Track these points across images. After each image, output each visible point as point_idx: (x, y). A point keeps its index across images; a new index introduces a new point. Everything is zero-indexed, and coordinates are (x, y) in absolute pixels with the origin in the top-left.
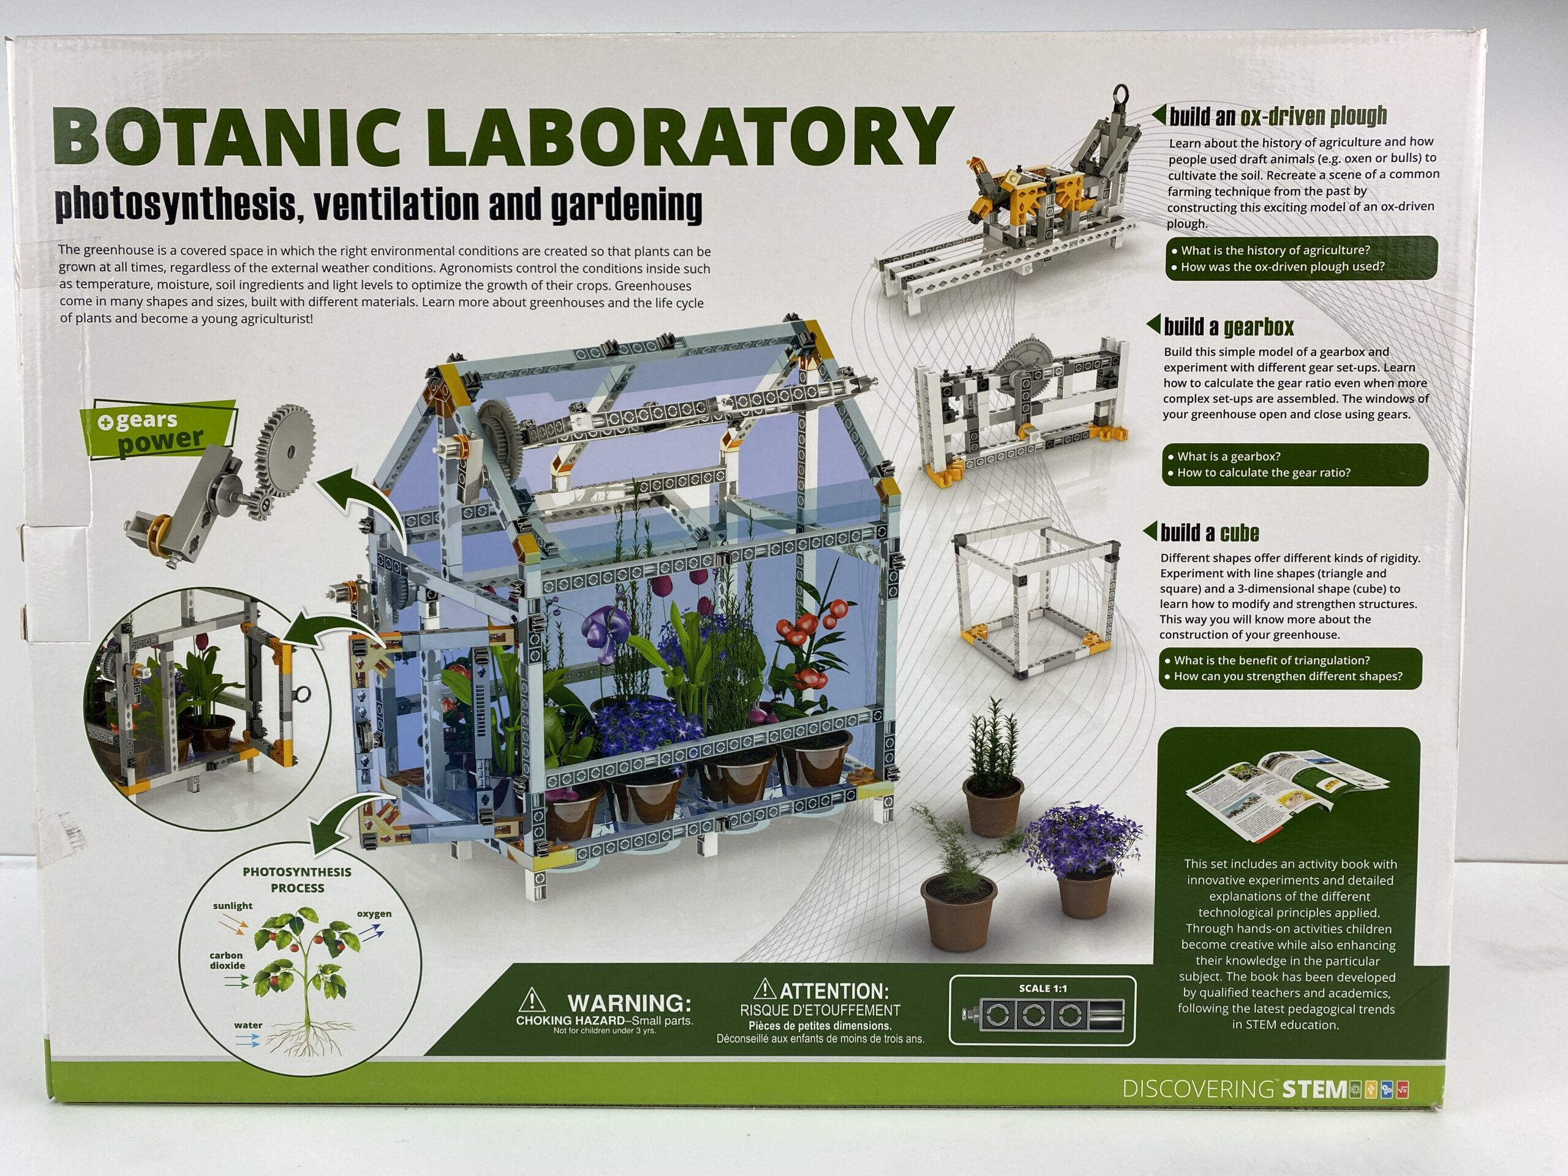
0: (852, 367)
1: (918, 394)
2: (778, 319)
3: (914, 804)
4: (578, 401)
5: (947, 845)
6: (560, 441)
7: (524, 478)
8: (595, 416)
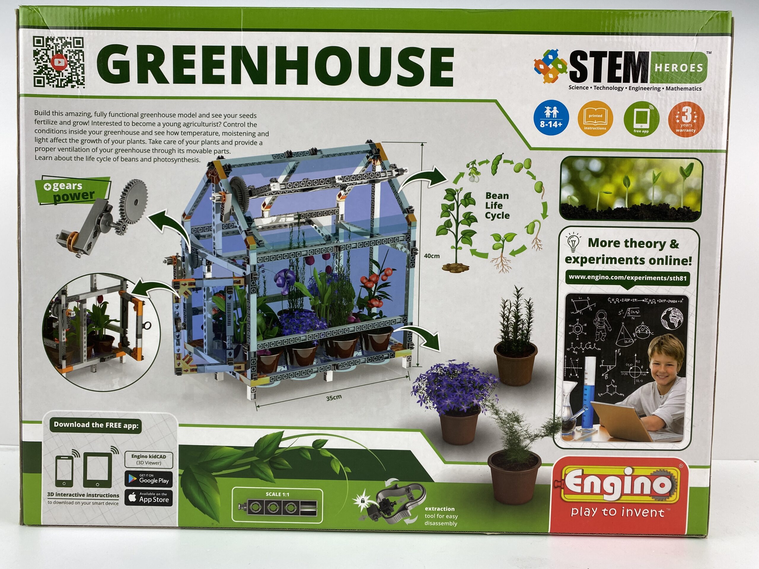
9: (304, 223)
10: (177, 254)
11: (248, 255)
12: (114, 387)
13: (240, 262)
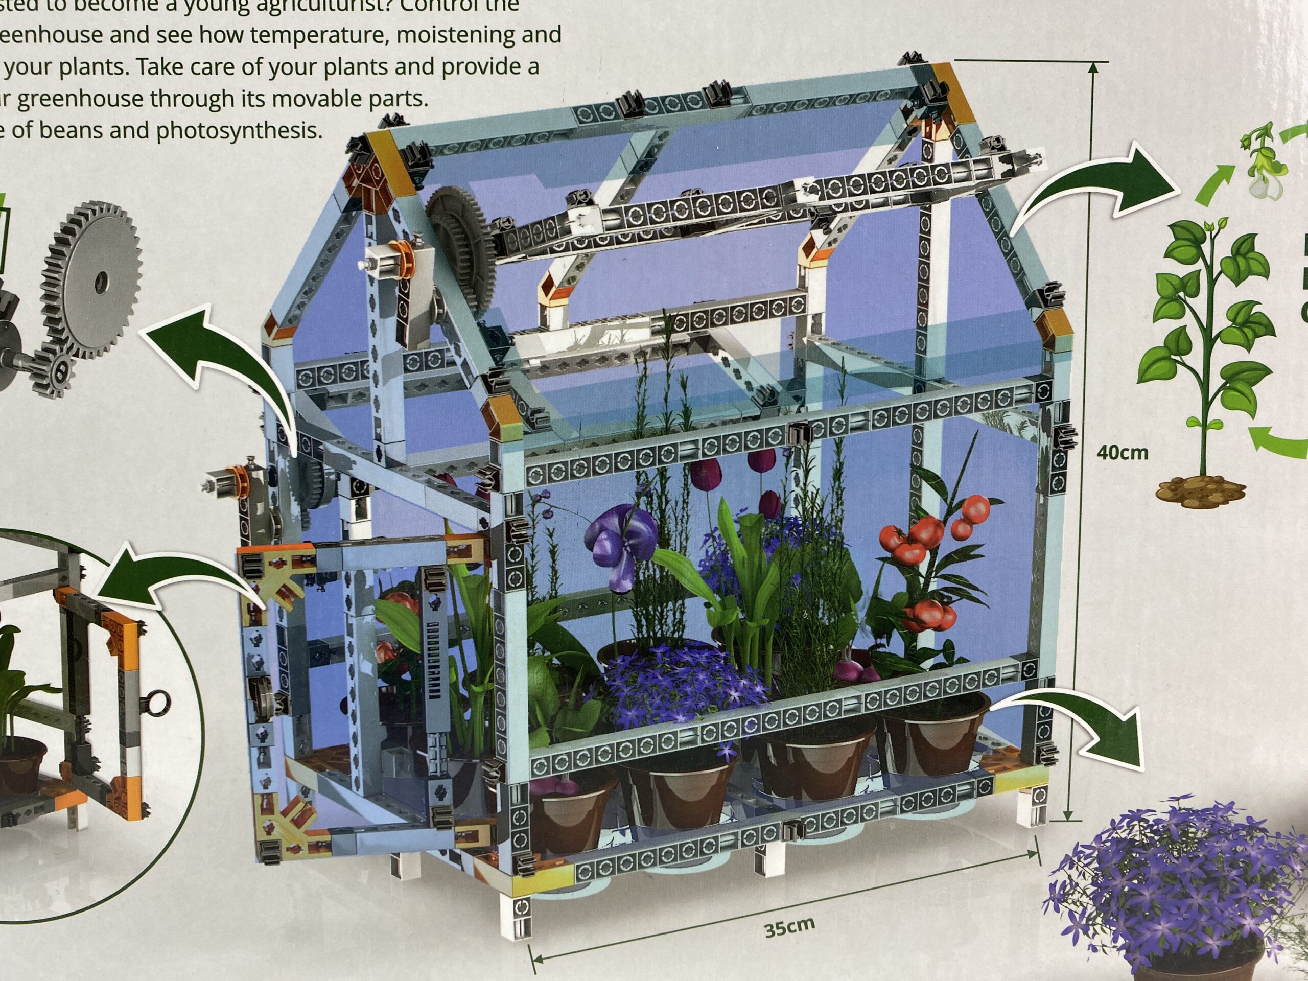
9: (685, 346)
10: (250, 459)
11: (495, 457)
12: (51, 908)
13: (468, 483)
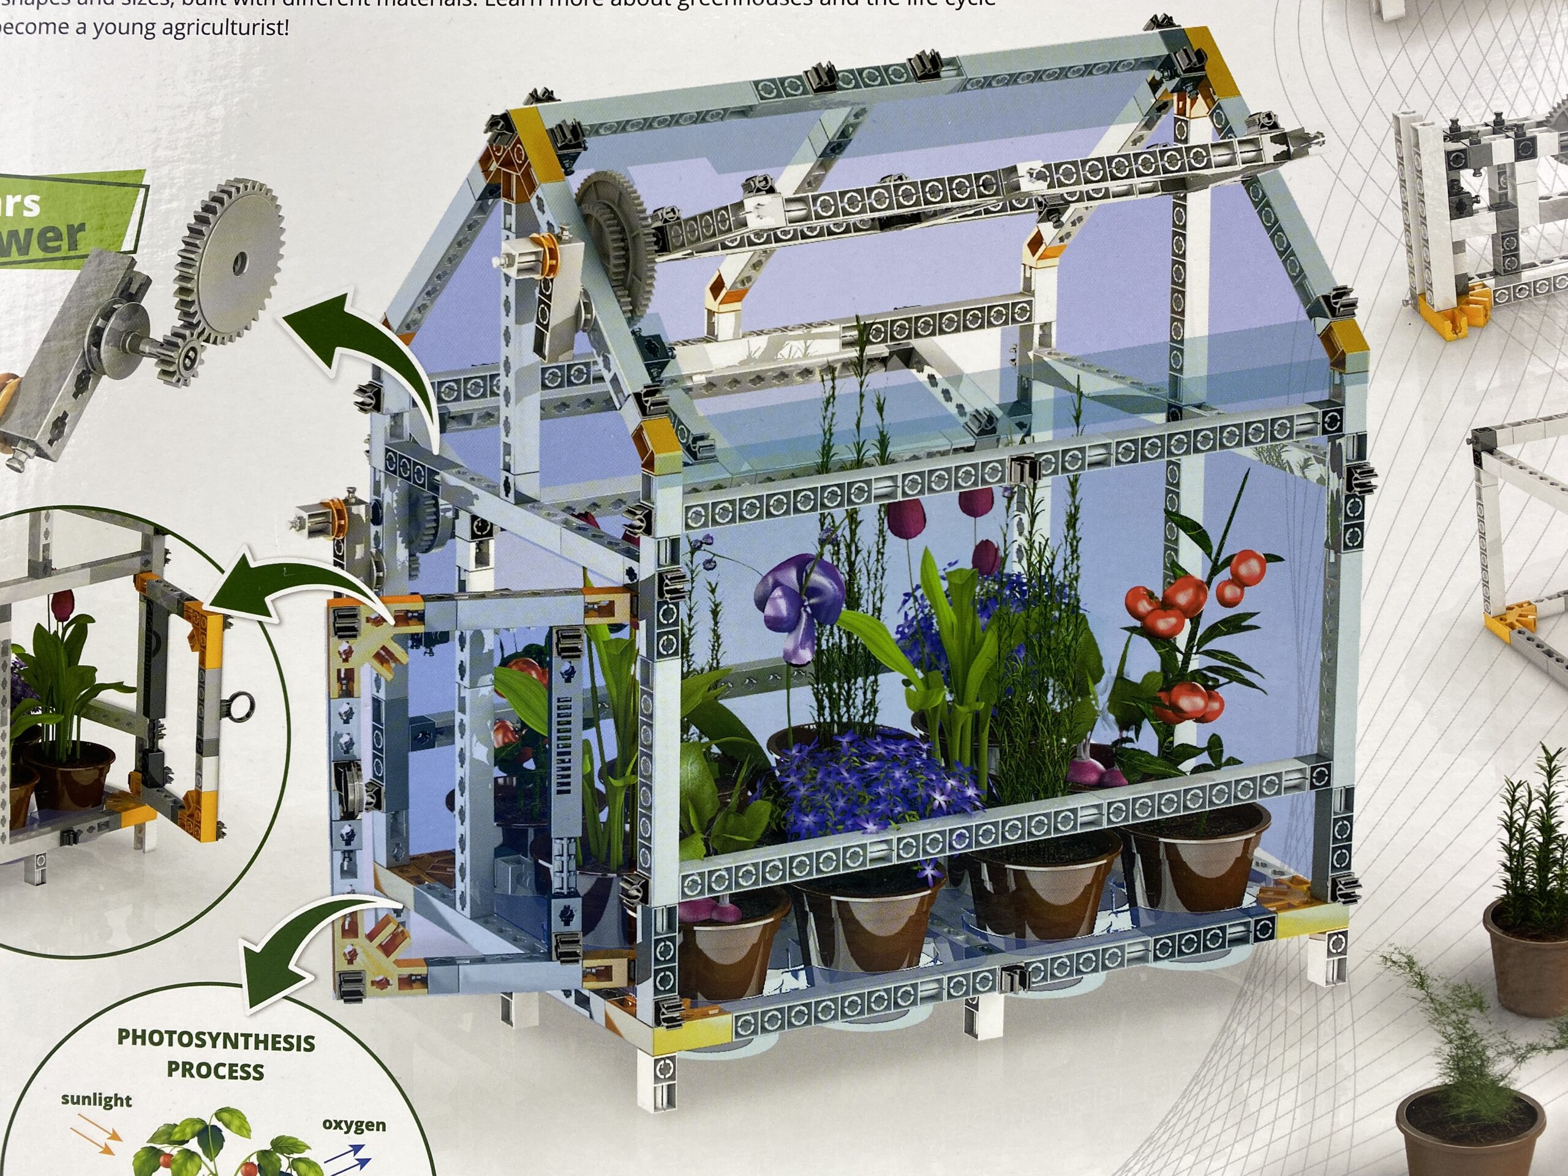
0: (1275, 112)
1: (1400, 164)
2: (1133, 24)
3: (1386, 950)
4: (760, 173)
5: (1450, 1030)
6: (725, 247)
7: (657, 315)
8: (789, 201)
